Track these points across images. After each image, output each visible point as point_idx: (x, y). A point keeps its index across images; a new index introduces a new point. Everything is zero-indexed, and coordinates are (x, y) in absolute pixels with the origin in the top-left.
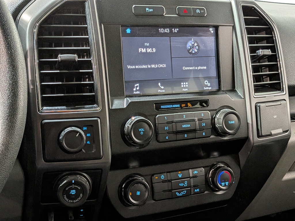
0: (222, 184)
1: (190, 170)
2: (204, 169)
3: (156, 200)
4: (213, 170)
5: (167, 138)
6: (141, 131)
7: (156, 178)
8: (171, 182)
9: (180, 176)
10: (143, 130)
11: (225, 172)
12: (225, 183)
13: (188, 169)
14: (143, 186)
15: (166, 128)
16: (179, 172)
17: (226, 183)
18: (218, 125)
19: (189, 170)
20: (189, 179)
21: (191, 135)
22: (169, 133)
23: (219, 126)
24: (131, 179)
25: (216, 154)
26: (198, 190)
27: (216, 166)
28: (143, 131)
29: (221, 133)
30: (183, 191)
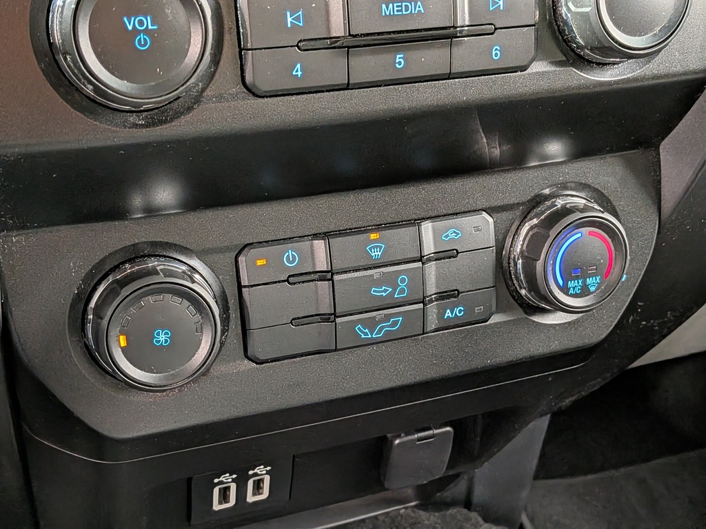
0: (571, 284)
1: (427, 228)
2: (491, 220)
3: (262, 357)
4: (535, 221)
5: (299, 73)
6: (136, 32)
7: (259, 263)
8: (332, 279)
9: (376, 254)
10: (148, 23)
11: (591, 233)
12: (584, 282)
13: (416, 222)
14: (186, 303)
15: (289, 19)
16: (373, 236)
17: (589, 281)
18: (570, 4)
19: (419, 225)
20: (419, 264)
21: (430, 58)
22: (307, 45)
23: (579, 13)
24: (129, 269)
25: (555, 148)
26: (459, 311)
27: (548, 203)
28: (146, 31)
29: (586, 47)
30: (388, 317)
